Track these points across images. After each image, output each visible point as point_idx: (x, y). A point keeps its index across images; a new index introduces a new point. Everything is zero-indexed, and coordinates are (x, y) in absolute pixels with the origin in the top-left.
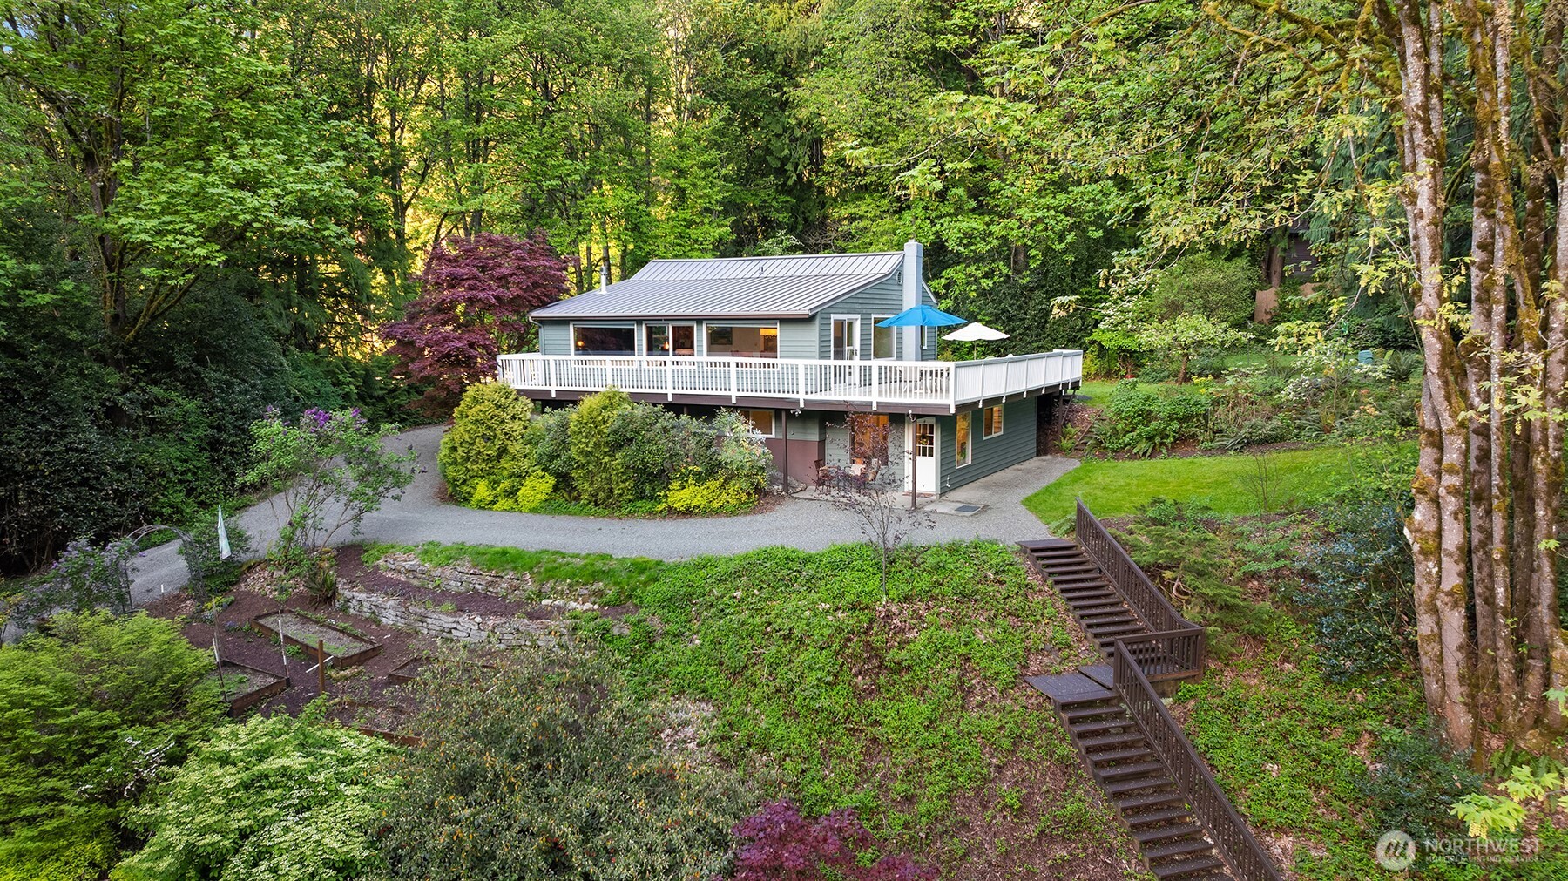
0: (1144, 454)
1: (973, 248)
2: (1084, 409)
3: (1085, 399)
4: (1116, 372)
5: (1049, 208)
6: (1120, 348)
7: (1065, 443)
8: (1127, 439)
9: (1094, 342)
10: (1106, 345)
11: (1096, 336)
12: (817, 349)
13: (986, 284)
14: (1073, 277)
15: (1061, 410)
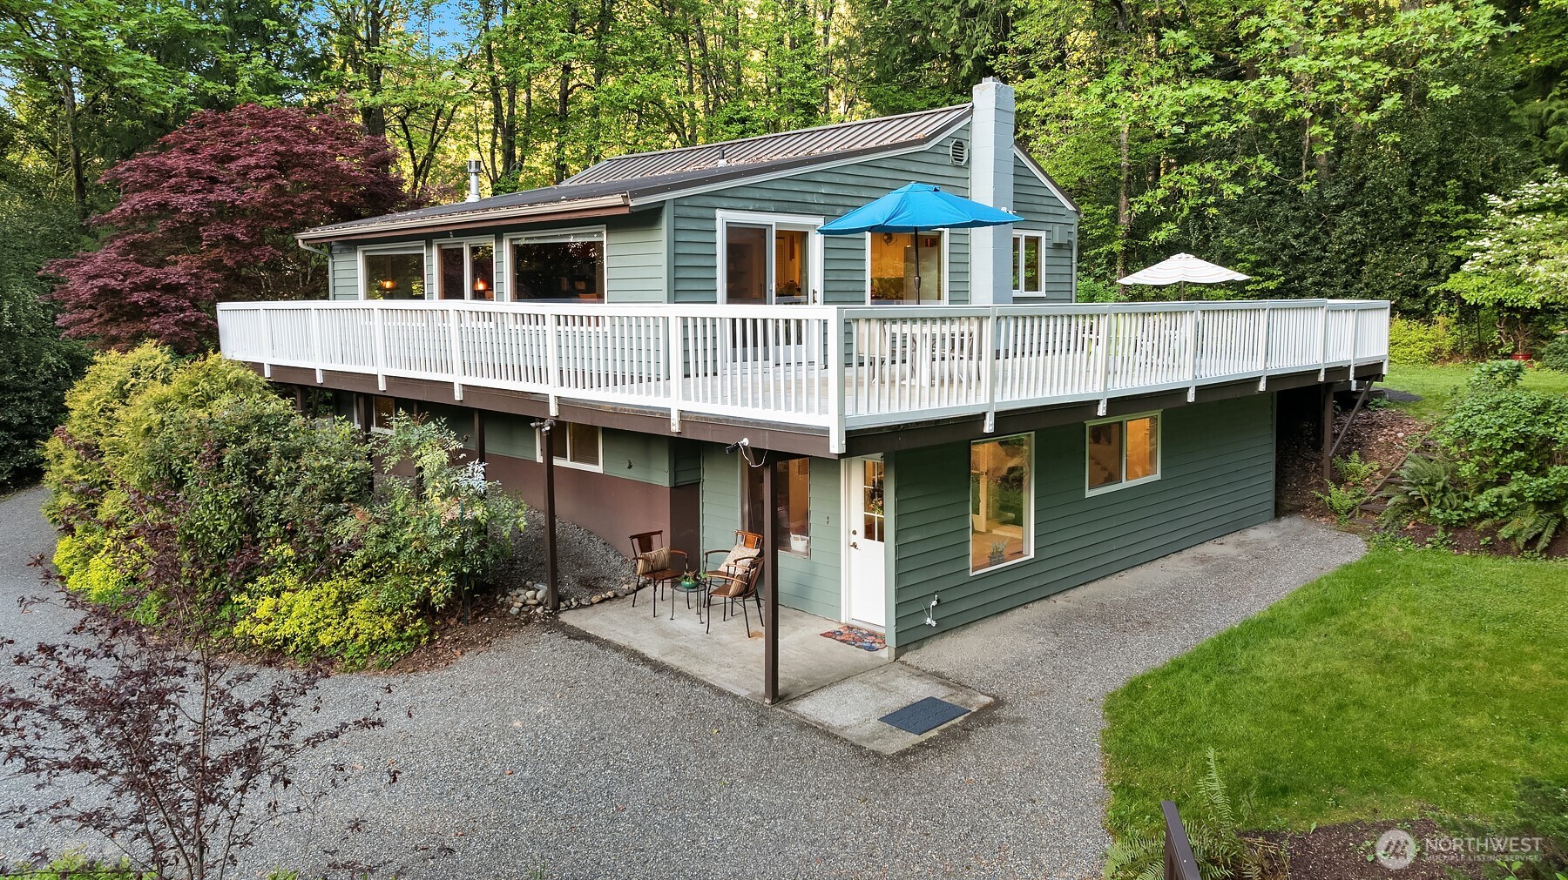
0: (1531, 543)
1: (1206, 129)
2: (1398, 420)
3: (1405, 399)
4: (1495, 348)
5: (1349, 53)
6: (1500, 303)
7: (1339, 496)
8: (1484, 502)
9: (1448, 294)
10: (1470, 299)
11: (1454, 283)
12: (663, 284)
13: (1231, 191)
14: (1411, 185)
15: (1335, 425)
